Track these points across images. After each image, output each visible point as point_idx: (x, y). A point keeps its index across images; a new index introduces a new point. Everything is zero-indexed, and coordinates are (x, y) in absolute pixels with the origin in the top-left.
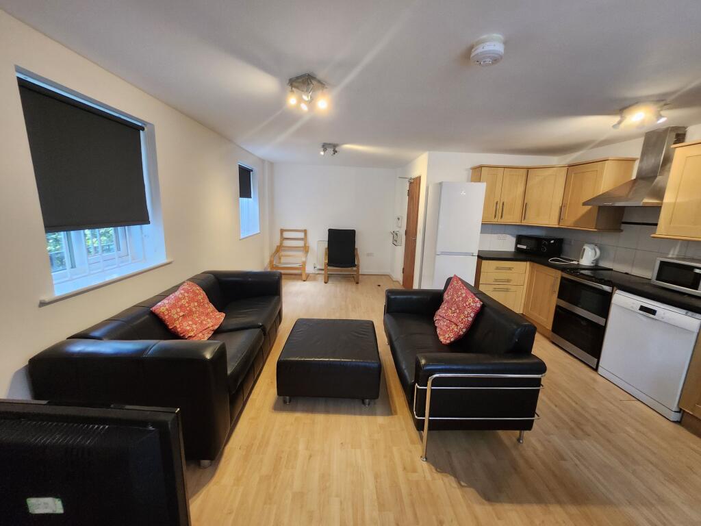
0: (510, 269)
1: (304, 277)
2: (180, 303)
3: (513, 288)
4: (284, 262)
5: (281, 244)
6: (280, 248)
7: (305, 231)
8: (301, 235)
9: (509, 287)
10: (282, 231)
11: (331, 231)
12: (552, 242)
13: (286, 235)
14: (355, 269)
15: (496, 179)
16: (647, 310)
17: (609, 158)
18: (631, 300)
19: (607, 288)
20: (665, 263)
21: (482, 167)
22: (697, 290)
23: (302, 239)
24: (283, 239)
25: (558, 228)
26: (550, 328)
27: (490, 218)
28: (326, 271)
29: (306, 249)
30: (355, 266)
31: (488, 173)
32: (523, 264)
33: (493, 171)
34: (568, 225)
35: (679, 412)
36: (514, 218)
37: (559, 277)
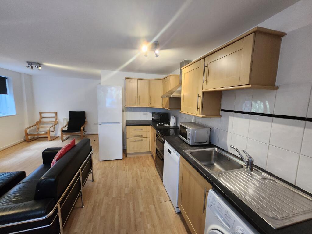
0: (142, 130)
1: (49, 138)
3: (144, 139)
4: (42, 130)
5: (40, 120)
6: (39, 123)
7: (56, 113)
8: (54, 115)
9: (142, 139)
10: (41, 113)
11: (71, 113)
12: (162, 115)
13: (43, 115)
14: (80, 132)
15: (134, 84)
16: (169, 152)
17: (171, 75)
18: (167, 146)
19: (163, 139)
20: (180, 125)
21: (126, 78)
22: (186, 139)
23: (54, 117)
24: (41, 118)
25: (162, 108)
26: (155, 159)
27: (133, 104)
28: (62, 135)
29: (56, 123)
30: (80, 131)
31: (130, 81)
32: (148, 127)
33: (133, 80)
34: (164, 107)
35: (178, 208)
36: (145, 104)
37: (156, 133)
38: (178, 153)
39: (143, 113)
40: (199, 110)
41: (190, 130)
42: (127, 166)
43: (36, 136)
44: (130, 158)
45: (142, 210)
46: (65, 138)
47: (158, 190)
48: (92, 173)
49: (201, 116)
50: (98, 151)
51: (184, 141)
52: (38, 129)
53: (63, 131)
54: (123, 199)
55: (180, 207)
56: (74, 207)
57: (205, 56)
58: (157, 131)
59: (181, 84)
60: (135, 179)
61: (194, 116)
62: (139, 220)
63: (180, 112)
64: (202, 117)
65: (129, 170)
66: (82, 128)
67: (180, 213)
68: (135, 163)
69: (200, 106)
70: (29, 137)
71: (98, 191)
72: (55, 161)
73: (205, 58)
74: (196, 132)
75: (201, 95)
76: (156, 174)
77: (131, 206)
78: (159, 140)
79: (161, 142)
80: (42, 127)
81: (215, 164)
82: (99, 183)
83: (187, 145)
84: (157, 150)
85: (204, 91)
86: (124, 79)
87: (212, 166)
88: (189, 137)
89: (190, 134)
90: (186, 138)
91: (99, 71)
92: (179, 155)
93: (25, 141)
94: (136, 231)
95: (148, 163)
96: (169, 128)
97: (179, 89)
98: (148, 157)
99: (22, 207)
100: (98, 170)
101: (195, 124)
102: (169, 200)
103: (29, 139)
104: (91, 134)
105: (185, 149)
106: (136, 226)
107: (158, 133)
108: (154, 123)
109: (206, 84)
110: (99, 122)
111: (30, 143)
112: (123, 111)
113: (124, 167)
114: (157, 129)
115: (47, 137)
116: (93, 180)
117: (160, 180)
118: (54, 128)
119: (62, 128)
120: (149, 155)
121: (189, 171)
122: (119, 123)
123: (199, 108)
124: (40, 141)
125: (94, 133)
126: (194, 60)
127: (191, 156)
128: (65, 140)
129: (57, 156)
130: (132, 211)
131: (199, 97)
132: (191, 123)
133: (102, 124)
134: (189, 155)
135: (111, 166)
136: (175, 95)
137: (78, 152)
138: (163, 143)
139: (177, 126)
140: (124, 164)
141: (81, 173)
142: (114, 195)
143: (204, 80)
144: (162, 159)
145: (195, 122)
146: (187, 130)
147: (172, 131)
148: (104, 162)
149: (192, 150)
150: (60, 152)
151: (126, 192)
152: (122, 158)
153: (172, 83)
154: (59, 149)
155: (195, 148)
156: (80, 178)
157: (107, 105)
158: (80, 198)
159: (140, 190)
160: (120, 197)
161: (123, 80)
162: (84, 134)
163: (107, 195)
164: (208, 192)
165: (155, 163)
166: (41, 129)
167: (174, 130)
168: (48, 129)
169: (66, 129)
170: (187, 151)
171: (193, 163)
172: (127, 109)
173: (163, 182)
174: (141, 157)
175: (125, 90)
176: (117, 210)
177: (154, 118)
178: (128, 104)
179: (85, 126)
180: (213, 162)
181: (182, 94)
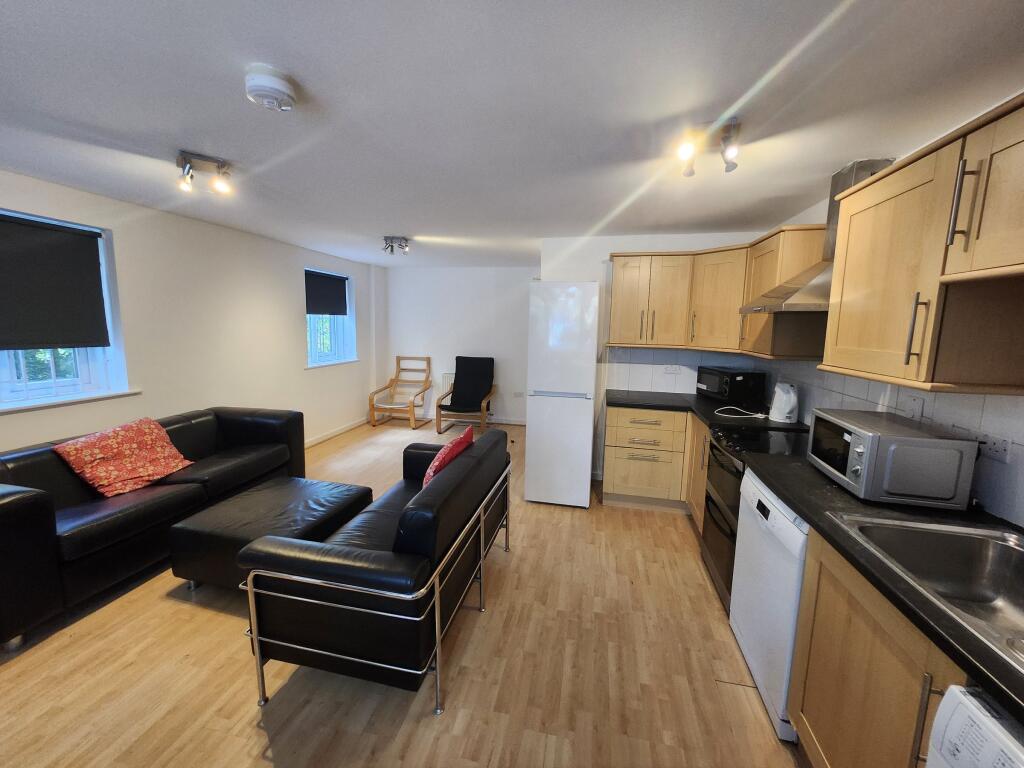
0: (657, 423)
1: (412, 423)
2: (103, 443)
3: (663, 456)
4: (400, 401)
5: (397, 376)
6: (395, 383)
7: (428, 360)
8: (423, 365)
9: (658, 453)
10: (399, 359)
11: (459, 359)
12: (739, 378)
13: (404, 364)
14: (478, 414)
15: (639, 274)
16: (763, 509)
17: (784, 228)
18: (753, 488)
19: (739, 464)
20: (819, 420)
21: (613, 256)
22: (845, 475)
23: (423, 371)
24: (400, 370)
25: (740, 354)
26: (701, 531)
27: (632, 338)
28: (439, 416)
29: (427, 385)
30: (479, 410)
31: (625, 265)
32: (680, 416)
33: (633, 262)
34: (747, 348)
35: (788, 722)
36: (675, 338)
37: (709, 438)
38: (799, 519)
39: (662, 368)
40: (919, 360)
41: (862, 441)
42: (602, 534)
43: (387, 414)
44: (613, 509)
45: (645, 678)
46: (444, 425)
47: (707, 635)
48: (506, 526)
49: (928, 386)
50: (522, 473)
51: (831, 481)
52: (392, 396)
53: (441, 407)
54: (588, 626)
55: (796, 723)
56: (462, 602)
57: (965, 130)
58: (714, 434)
59: (829, 258)
60: (627, 578)
61: (889, 386)
62: (634, 704)
63: (819, 367)
64: (933, 390)
65: (606, 546)
66: (484, 404)
67: (794, 746)
68: (627, 526)
69: (924, 344)
70: (376, 413)
71: (519, 579)
72: (432, 474)
73: (969, 137)
74: (893, 448)
75: (931, 294)
76: (701, 582)
77: (611, 656)
78: (722, 466)
79: (731, 472)
80: (400, 394)
81: (999, 603)
82: (522, 559)
83: (847, 497)
84: (708, 498)
85: (947, 278)
86: (608, 257)
87: (982, 609)
88: (853, 464)
89: (860, 455)
90: (843, 470)
91: (536, 243)
92: (806, 527)
93: (368, 423)
94: (625, 733)
95: (675, 538)
96: (766, 427)
97: (817, 280)
98: (675, 519)
99: (374, 560)
100: (520, 523)
101: (892, 419)
102: (750, 683)
103: (376, 418)
104: (504, 422)
105: (833, 510)
106: (624, 721)
107: (718, 439)
108: (703, 404)
109: (966, 250)
110: (531, 389)
111: (378, 429)
112: (599, 360)
113: (594, 534)
114: (713, 424)
115: (408, 420)
116: (507, 548)
117: (717, 604)
118: (423, 399)
119: (439, 400)
120: (680, 513)
121: (850, 595)
122: (584, 396)
123: (915, 349)
124: (394, 426)
125: (513, 419)
126: (902, 157)
127: (861, 539)
128: (446, 431)
129: (435, 463)
130: (612, 668)
131: (921, 308)
132: (876, 414)
133: (537, 393)
134: (854, 533)
135: (555, 521)
136: (799, 301)
137: (479, 462)
138: (740, 475)
139: (800, 422)
140: (592, 523)
141: (483, 518)
142: (562, 606)
143: (955, 232)
144: (728, 531)
145: (893, 412)
146: (847, 437)
147: (777, 440)
148: (535, 505)
149: (868, 520)
150: (440, 455)
151: (597, 609)
152: (588, 506)
153: (788, 258)
154: (437, 449)
155: (888, 513)
156: (479, 530)
157: (552, 342)
158: (476, 585)
159: (643, 617)
160: (579, 617)
161: (604, 262)
162: (487, 421)
163: (543, 598)
164: (942, 694)
165: (700, 545)
166: (398, 399)
167: (787, 438)
168: (412, 398)
169: (447, 402)
170: (845, 517)
171: (869, 567)
172: (612, 352)
173: (728, 615)
174: (651, 514)
175: (608, 292)
176: (569, 650)
177: (704, 387)
178: (615, 340)
179: (492, 399)
180: (989, 593)
181: (834, 299)
